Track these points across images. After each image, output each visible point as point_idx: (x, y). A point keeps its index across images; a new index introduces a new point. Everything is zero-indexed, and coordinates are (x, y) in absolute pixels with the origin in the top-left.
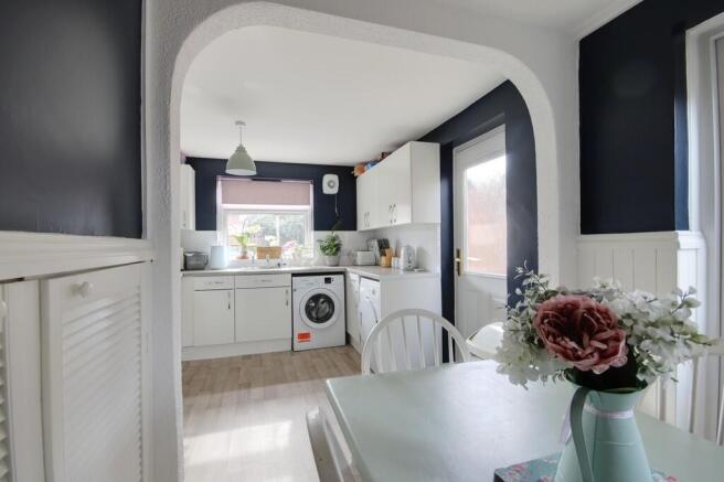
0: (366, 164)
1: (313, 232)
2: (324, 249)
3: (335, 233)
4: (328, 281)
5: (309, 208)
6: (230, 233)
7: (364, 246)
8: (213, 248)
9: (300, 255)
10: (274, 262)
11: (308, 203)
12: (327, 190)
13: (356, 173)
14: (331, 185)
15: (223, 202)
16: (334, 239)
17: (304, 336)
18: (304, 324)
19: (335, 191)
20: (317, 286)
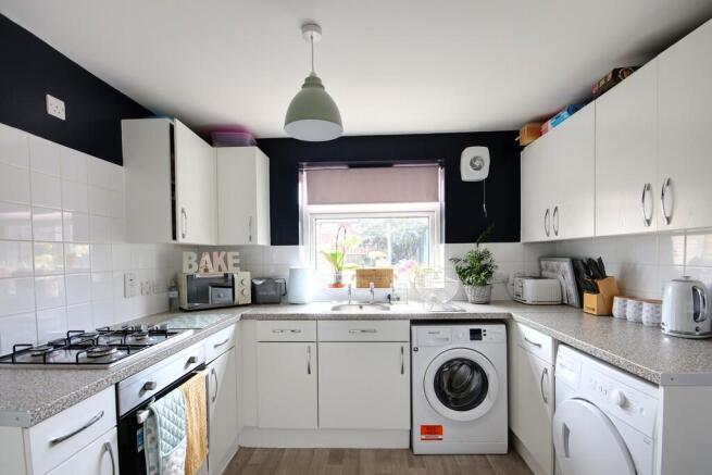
0: (543, 120)
1: (443, 245)
2: (462, 273)
3: (483, 247)
4: (476, 335)
5: (437, 206)
6: (319, 248)
7: (533, 269)
8: (292, 271)
9: (421, 284)
10: (381, 293)
11: (436, 199)
12: (468, 174)
13: (523, 139)
14: (475, 165)
15: (309, 203)
16: (480, 258)
17: (432, 431)
18: (432, 409)
19: (483, 174)
20: (456, 342)
